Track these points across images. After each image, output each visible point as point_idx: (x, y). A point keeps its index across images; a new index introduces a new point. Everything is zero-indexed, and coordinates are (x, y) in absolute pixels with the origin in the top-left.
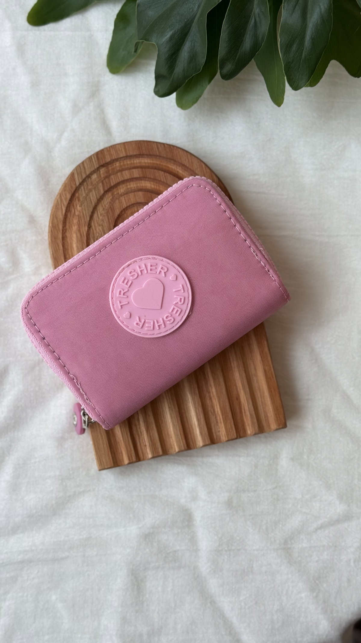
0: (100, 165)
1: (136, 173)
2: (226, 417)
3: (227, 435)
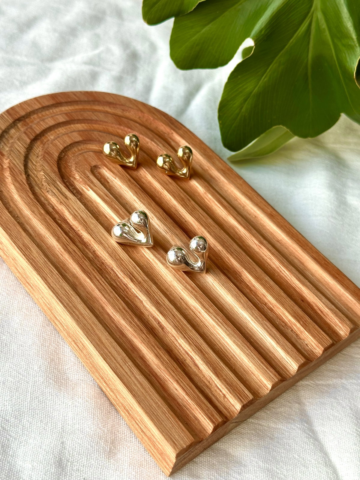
0: (15, 119)
1: (61, 119)
2: (305, 322)
3: (319, 343)
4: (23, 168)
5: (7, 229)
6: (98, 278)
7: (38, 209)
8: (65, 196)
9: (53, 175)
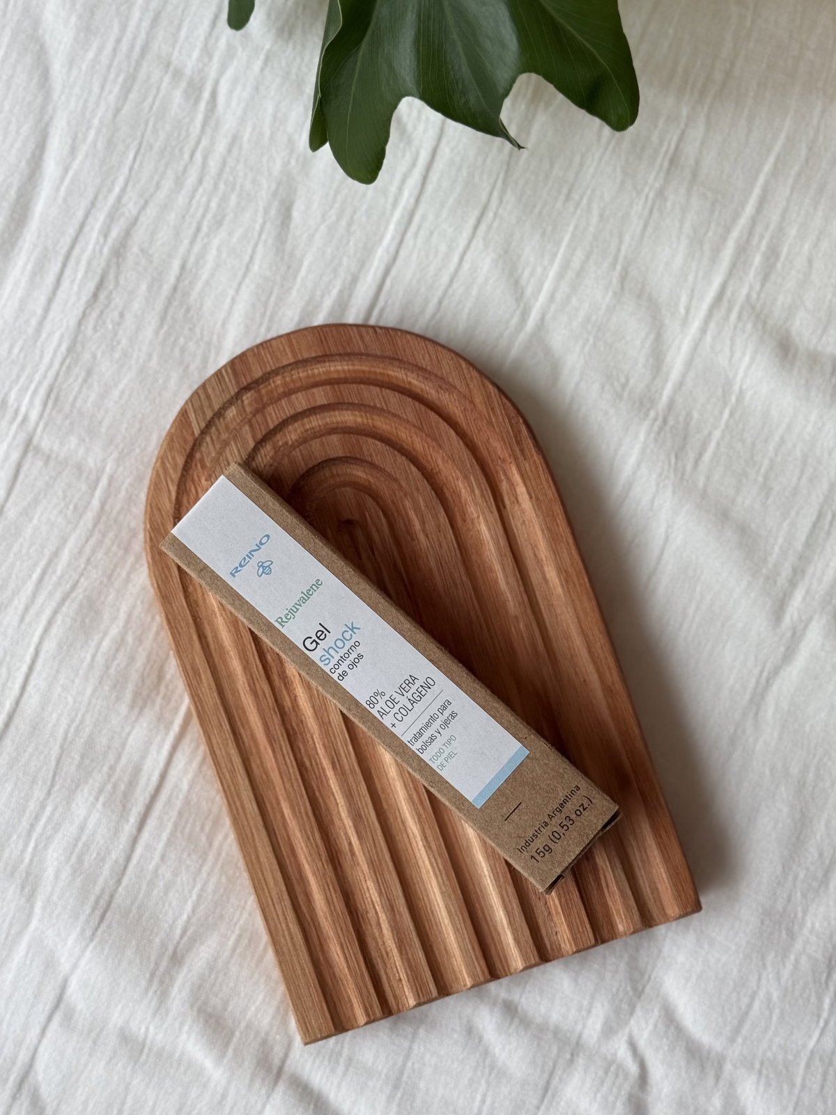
0: (242, 386)
2: (568, 901)
3: (574, 939)
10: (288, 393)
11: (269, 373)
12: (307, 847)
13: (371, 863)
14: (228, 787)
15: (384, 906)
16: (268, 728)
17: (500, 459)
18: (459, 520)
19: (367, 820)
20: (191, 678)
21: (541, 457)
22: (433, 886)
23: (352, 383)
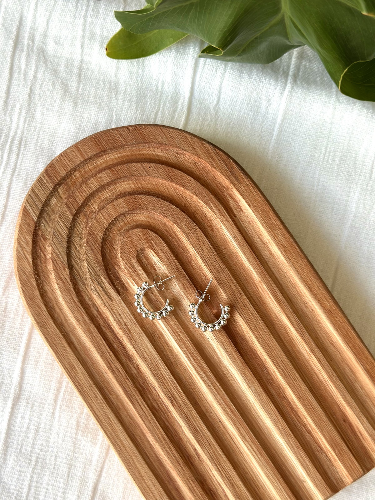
0: (56, 183)
1: (105, 177)
2: (340, 451)
3: (350, 474)
4: (66, 259)
5: (53, 345)
6: (140, 403)
7: (82, 316)
8: (110, 296)
9: (96, 267)
10: (85, 181)
11: (70, 171)
12: (169, 459)
13: (212, 459)
14: (111, 434)
15: (226, 484)
16: (126, 390)
17: (225, 188)
18: (210, 231)
19: (202, 432)
20: (70, 372)
21: (249, 179)
22: (254, 463)
23: (123, 164)
